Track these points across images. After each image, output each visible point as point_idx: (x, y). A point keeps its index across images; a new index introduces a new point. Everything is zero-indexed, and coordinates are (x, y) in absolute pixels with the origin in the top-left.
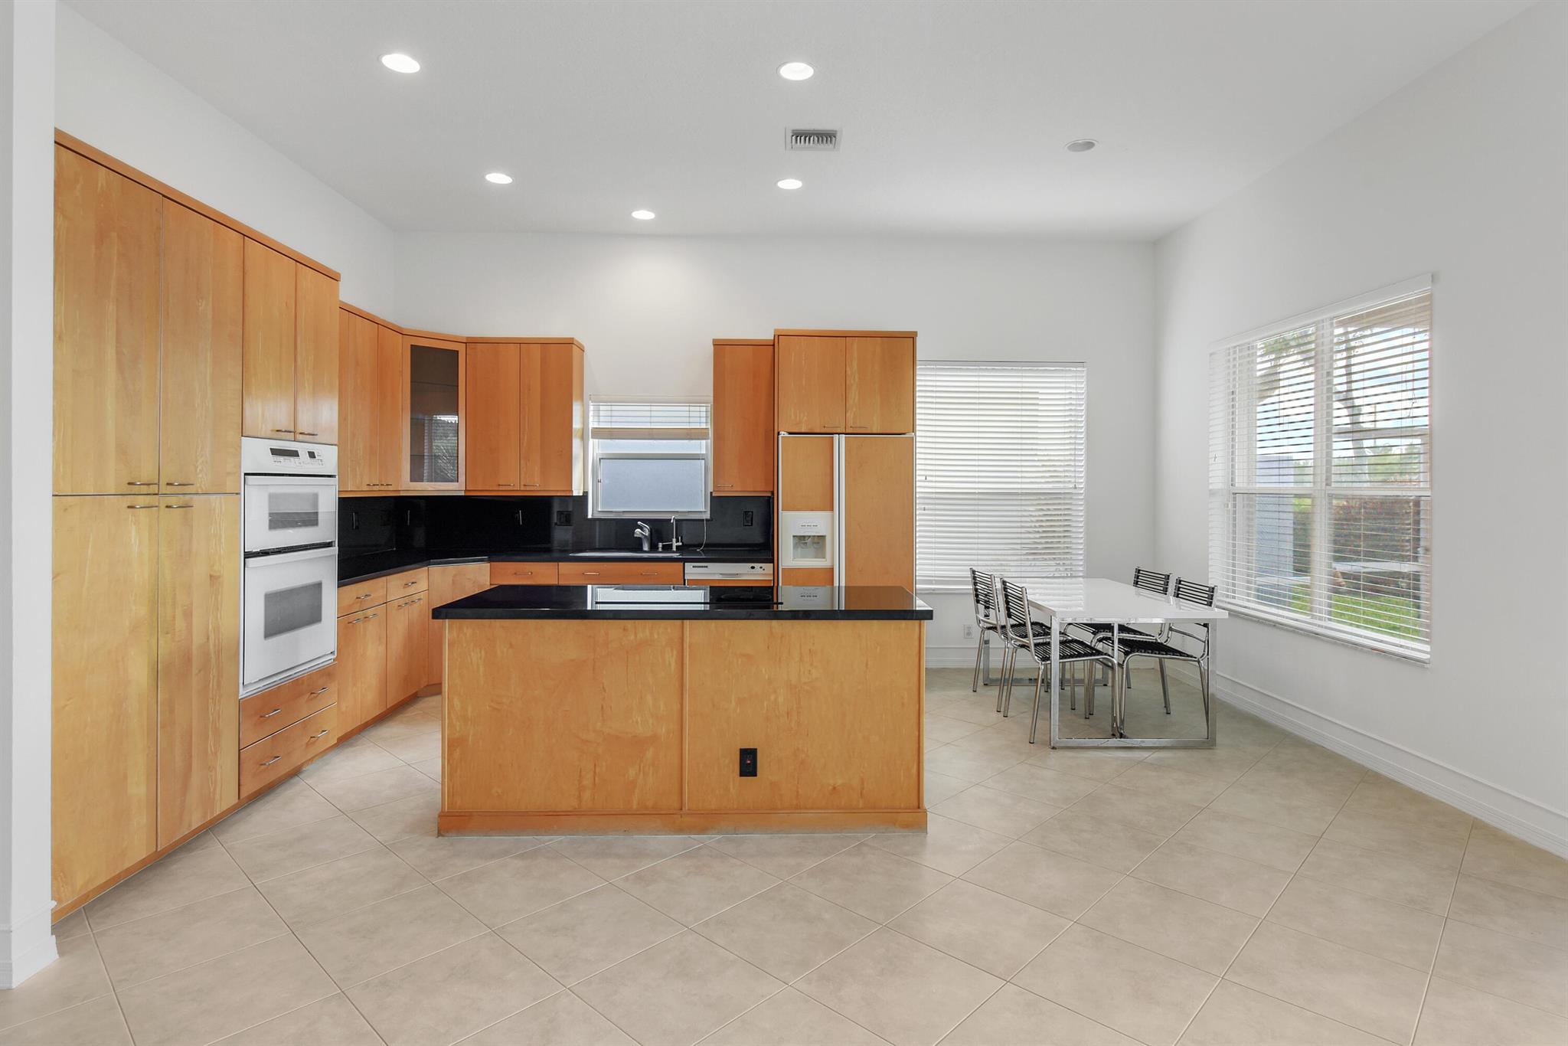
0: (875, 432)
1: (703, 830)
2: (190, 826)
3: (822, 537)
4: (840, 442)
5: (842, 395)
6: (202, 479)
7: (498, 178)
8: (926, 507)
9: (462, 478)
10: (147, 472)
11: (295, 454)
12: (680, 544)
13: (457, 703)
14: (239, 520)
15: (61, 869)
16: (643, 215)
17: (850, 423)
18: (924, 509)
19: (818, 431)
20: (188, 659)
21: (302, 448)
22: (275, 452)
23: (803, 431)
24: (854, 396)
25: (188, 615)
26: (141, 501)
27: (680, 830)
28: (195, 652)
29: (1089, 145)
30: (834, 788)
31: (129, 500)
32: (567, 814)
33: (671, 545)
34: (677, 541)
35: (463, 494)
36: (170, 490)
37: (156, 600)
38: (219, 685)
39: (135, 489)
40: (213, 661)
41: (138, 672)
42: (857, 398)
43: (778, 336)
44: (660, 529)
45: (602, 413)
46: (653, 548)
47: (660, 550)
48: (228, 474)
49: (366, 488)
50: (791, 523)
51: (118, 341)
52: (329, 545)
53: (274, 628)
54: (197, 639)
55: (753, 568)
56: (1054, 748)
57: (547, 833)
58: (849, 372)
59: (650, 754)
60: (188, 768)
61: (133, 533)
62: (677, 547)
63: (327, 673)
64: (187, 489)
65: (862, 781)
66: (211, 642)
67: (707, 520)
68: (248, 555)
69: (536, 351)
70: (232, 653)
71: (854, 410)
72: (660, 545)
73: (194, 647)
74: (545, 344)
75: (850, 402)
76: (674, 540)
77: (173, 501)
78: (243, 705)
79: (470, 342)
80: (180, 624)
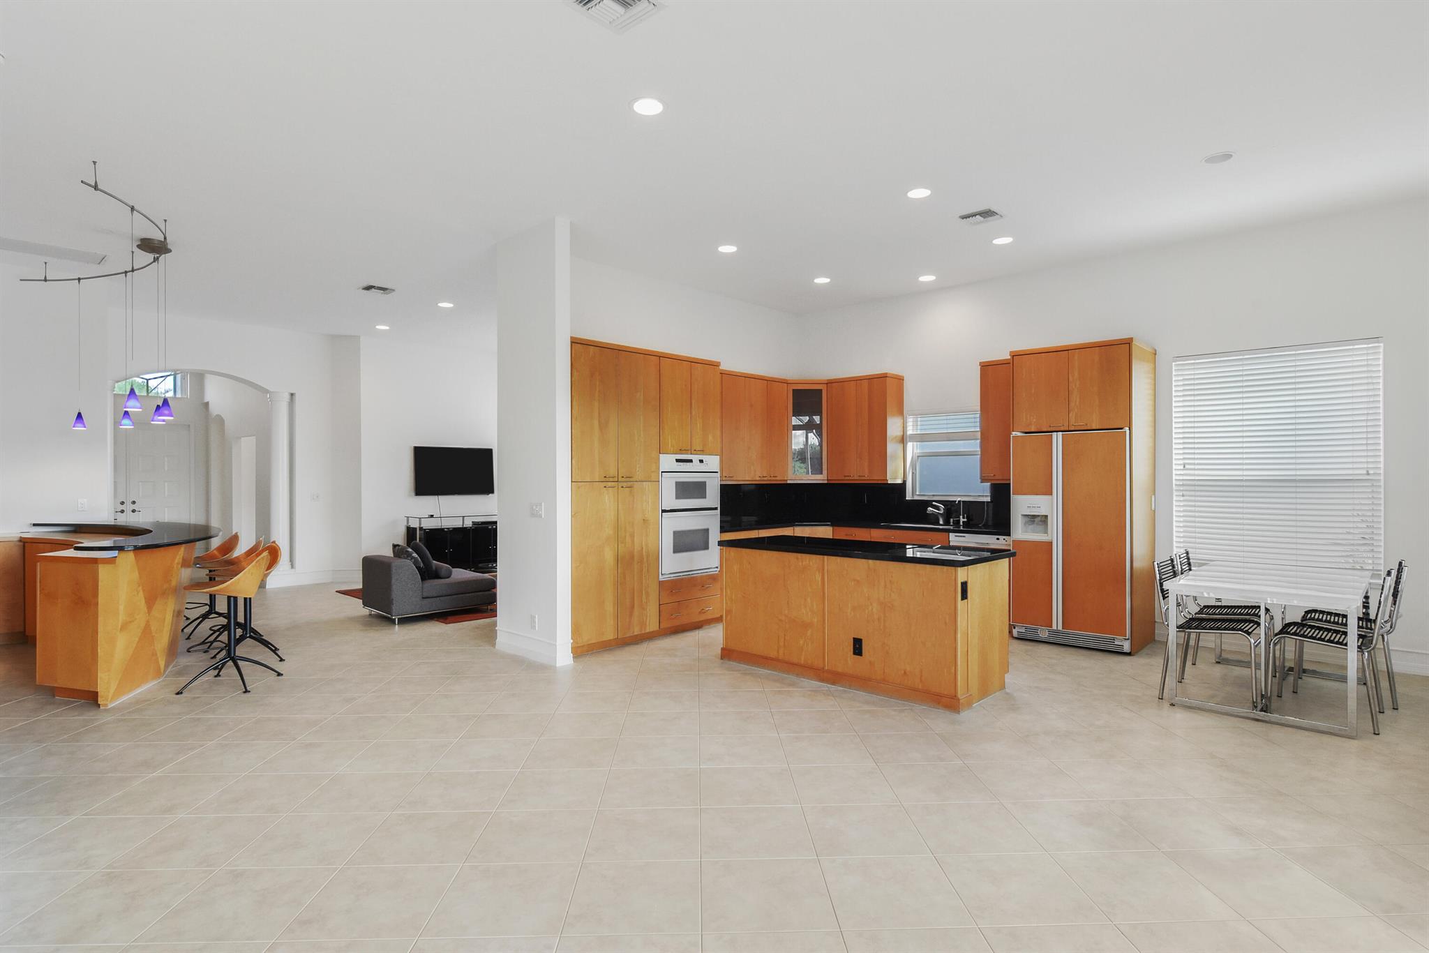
0: (1094, 428)
1: (834, 683)
2: (633, 632)
3: (1046, 516)
4: (1057, 439)
5: (1065, 399)
6: (639, 475)
7: (822, 280)
8: (1185, 493)
9: (825, 472)
10: (613, 472)
11: (691, 461)
12: (965, 520)
13: (729, 592)
14: (657, 494)
15: (576, 630)
16: (927, 278)
17: (1073, 421)
18: (1183, 496)
19: (1045, 430)
20: (632, 557)
21: (695, 458)
22: (678, 461)
23: (1033, 430)
24: (1075, 397)
25: (632, 536)
26: (610, 484)
27: (822, 680)
28: (635, 553)
29: (1228, 156)
30: (905, 673)
31: (604, 484)
32: (772, 659)
33: (959, 521)
34: (964, 518)
35: (826, 482)
36: (623, 479)
37: (617, 527)
38: (648, 570)
39: (607, 480)
40: (645, 560)
41: (609, 556)
42: (1078, 400)
43: (1015, 355)
44: (951, 509)
45: (919, 423)
46: (947, 522)
47: (952, 524)
48: (653, 472)
49: (758, 479)
50: (1022, 504)
51: (599, 416)
52: (716, 509)
53: (678, 549)
54: (637, 547)
55: (998, 539)
56: (1172, 705)
57: (758, 667)
58: (1071, 379)
59: (809, 633)
60: (632, 607)
61: (607, 498)
62: (963, 522)
63: (713, 578)
64: (631, 480)
65: (921, 671)
66: (644, 550)
67: (988, 502)
68: (663, 511)
69: (865, 383)
70: (656, 558)
71: (1076, 410)
72: (952, 520)
73: (636, 550)
74: (871, 379)
75: (1072, 404)
76: (961, 517)
77: (625, 484)
78: (661, 583)
79: (829, 383)
80: (628, 539)
